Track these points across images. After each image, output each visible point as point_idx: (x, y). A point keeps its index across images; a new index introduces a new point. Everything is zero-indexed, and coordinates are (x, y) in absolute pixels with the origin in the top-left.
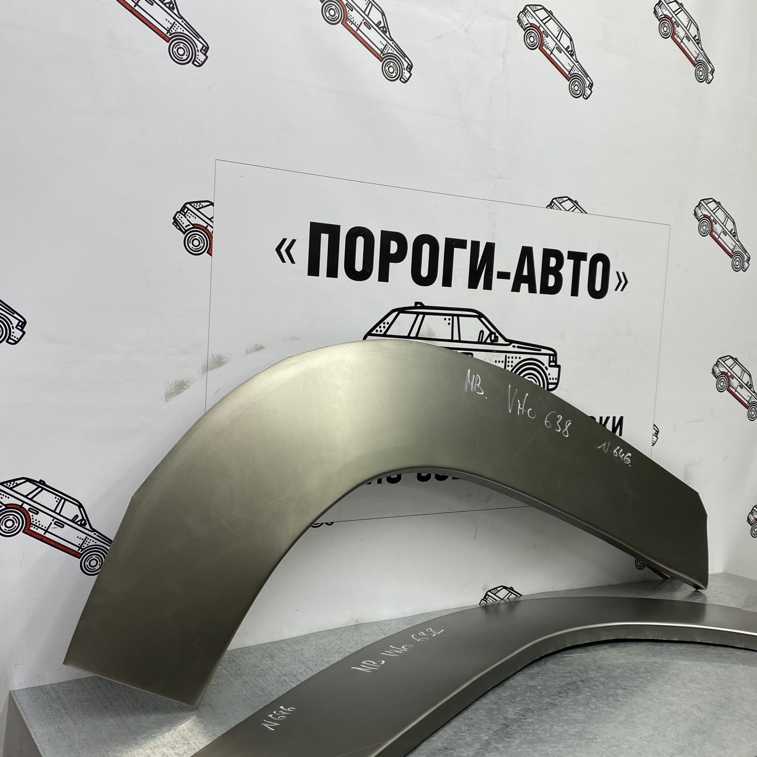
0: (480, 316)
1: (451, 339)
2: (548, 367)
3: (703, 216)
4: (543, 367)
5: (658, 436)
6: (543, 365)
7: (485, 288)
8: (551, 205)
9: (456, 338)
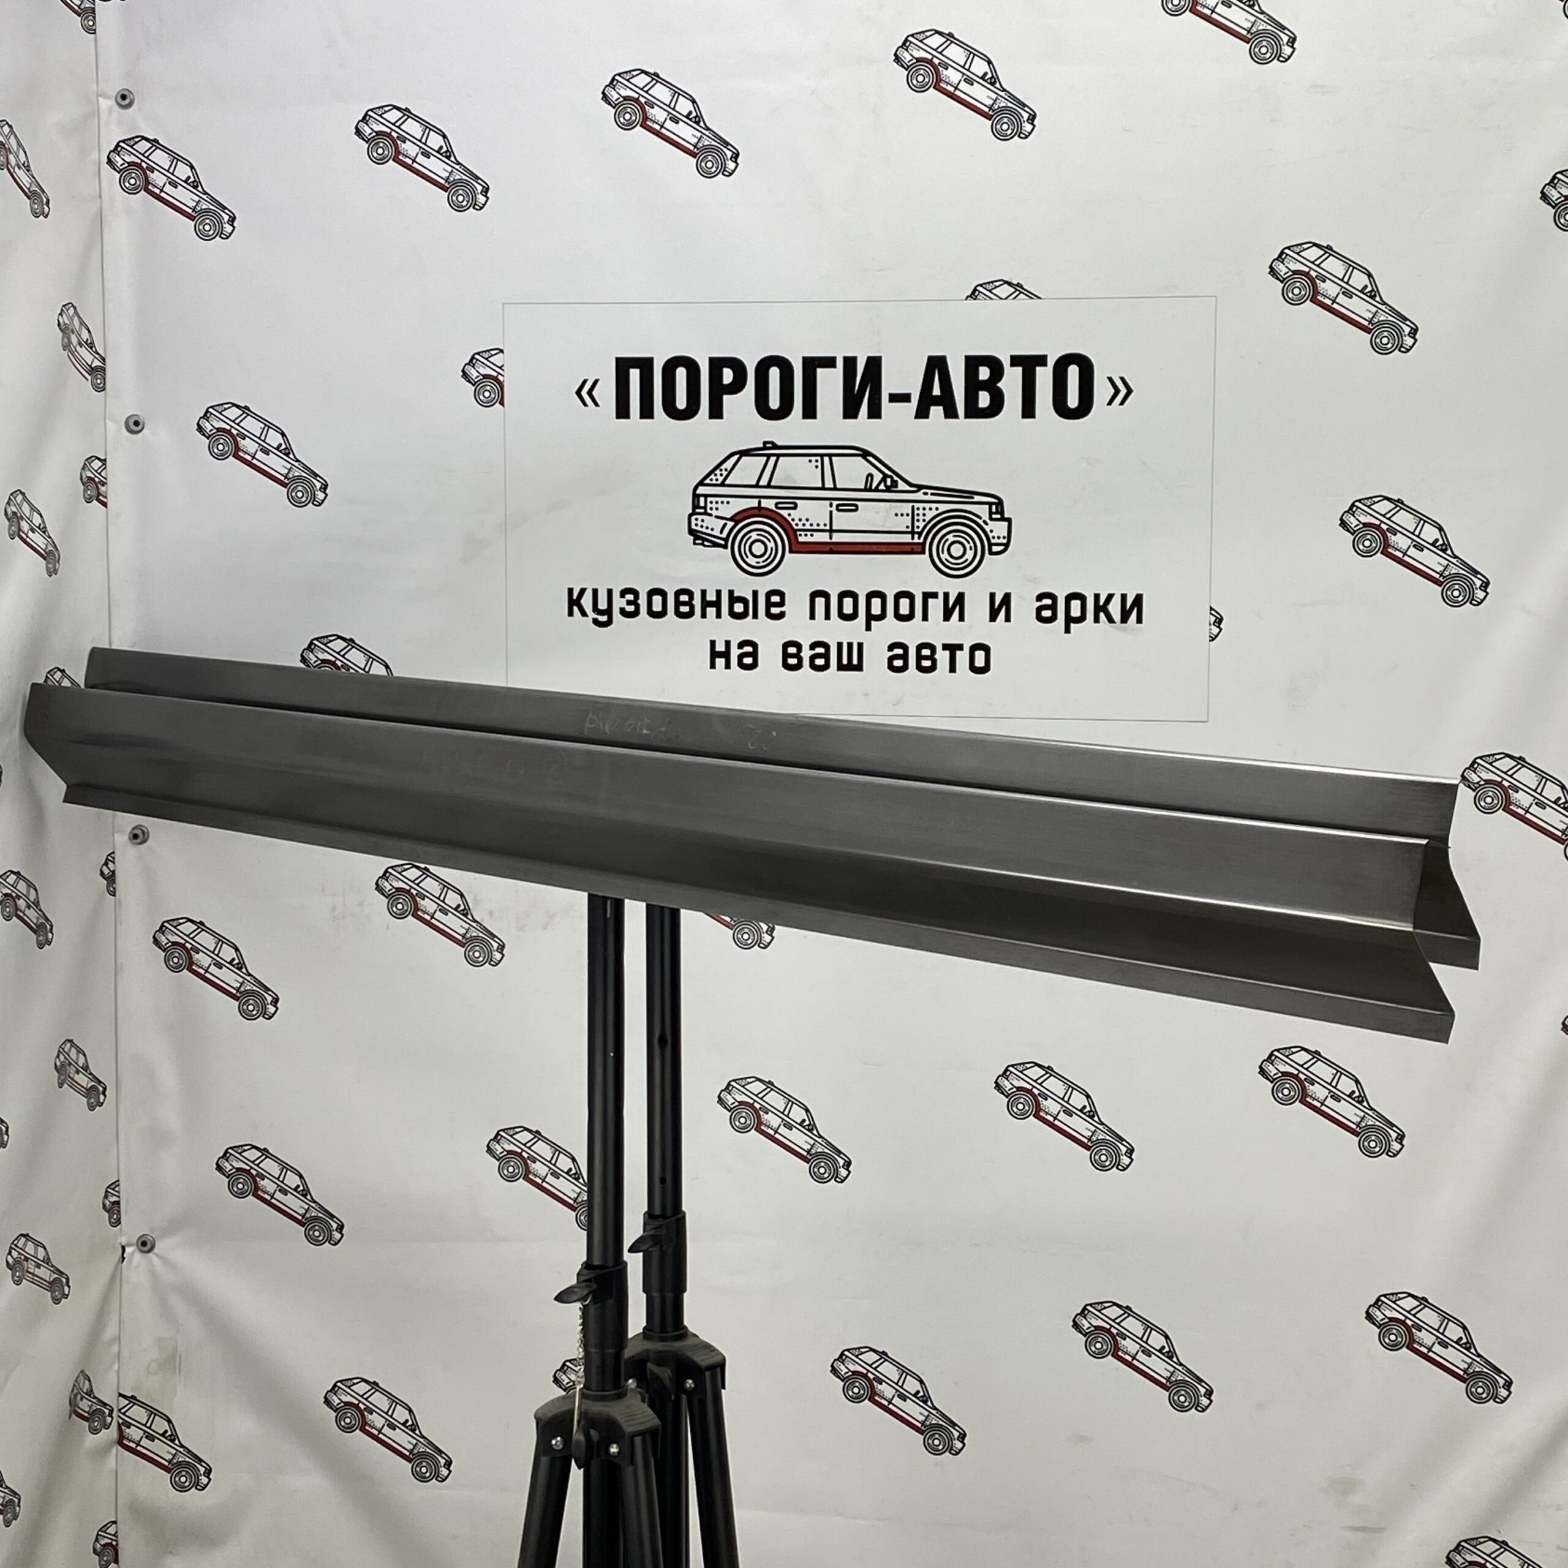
0: (865, 454)
1: (820, 485)
2: (988, 521)
3: (1290, 273)
4: (980, 522)
5: (1221, 626)
6: (980, 518)
7: (870, 416)
8: (974, 295)
9: (829, 484)
